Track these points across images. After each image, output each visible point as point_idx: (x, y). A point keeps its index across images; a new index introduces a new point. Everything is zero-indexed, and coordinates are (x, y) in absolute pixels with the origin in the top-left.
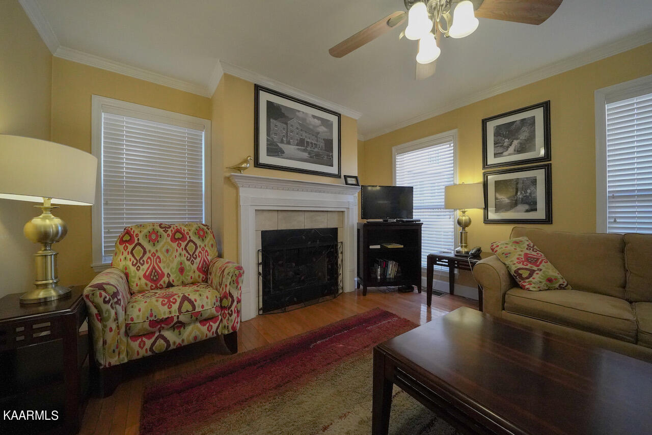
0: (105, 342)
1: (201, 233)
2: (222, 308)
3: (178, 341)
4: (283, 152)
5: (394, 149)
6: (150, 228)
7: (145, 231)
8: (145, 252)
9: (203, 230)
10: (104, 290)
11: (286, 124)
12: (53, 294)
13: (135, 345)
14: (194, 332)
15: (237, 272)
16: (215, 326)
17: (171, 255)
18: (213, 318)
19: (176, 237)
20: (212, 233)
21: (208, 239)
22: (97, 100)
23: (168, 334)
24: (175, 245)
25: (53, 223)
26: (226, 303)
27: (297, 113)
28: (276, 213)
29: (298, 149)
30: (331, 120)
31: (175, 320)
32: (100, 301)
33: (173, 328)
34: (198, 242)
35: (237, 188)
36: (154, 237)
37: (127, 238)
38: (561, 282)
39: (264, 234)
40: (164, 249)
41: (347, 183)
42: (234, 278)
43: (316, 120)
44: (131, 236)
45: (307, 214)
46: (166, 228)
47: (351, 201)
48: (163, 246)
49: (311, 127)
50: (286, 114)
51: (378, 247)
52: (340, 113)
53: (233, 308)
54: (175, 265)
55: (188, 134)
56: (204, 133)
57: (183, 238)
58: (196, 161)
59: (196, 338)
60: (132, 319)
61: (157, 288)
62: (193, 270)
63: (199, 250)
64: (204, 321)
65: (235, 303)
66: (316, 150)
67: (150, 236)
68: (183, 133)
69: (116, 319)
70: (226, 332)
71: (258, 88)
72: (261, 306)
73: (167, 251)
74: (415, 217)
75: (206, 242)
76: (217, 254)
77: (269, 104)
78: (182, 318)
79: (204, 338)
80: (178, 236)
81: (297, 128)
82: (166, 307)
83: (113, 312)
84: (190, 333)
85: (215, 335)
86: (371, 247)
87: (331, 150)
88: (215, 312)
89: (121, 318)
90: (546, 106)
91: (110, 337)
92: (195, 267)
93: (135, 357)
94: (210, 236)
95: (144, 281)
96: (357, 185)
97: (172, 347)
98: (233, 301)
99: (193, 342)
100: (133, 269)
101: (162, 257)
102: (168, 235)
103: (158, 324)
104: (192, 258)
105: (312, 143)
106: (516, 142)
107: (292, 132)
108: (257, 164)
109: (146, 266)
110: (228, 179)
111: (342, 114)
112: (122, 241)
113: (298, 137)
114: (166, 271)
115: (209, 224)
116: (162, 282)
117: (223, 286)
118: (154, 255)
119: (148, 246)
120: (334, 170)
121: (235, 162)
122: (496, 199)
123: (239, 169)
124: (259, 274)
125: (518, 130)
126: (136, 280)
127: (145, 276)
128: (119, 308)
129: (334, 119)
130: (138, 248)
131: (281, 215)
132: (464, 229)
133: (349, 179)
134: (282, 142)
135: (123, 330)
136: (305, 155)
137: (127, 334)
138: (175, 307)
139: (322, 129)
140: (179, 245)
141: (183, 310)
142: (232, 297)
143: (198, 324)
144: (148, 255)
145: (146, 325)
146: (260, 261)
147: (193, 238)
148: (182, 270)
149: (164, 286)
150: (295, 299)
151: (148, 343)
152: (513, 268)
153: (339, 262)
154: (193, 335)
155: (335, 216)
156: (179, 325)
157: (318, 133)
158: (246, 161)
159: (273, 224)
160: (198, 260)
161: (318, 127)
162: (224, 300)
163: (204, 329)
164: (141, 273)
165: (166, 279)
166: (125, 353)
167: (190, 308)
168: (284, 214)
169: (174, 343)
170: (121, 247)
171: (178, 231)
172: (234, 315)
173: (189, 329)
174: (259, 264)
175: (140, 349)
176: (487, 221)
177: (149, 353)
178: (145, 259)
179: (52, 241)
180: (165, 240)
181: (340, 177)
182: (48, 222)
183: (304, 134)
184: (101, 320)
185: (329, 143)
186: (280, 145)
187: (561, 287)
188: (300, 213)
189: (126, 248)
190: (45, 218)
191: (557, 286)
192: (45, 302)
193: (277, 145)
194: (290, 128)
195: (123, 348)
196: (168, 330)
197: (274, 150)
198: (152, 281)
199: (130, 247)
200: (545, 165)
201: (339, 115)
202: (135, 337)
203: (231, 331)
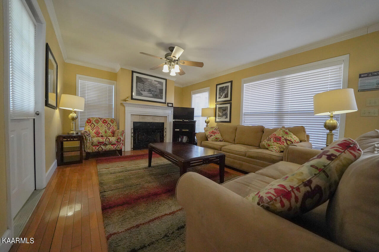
0: (87, 146)
1: (112, 121)
2: (118, 142)
3: (105, 149)
4: (142, 94)
5: (192, 92)
6: (96, 119)
7: (94, 120)
8: (94, 126)
9: (113, 120)
10: (87, 133)
11: (144, 84)
12: (75, 132)
13: (94, 148)
14: (109, 147)
15: (122, 132)
16: (115, 147)
17: (103, 127)
18: (115, 144)
19: (104, 122)
20: (116, 121)
21: (114, 123)
22: (78, 76)
23: (102, 147)
24: (104, 124)
25: (74, 115)
26: (119, 141)
27: (148, 80)
28: (139, 116)
29: (148, 93)
30: (163, 82)
31: (104, 143)
32: (86, 135)
33: (104, 145)
34: (111, 124)
35: (125, 107)
36: (97, 121)
37: (89, 121)
38: (220, 139)
39: (135, 123)
40: (100, 126)
41: (168, 106)
42: (122, 134)
43: (156, 82)
44: (90, 121)
45: (151, 117)
46: (101, 119)
47: (170, 113)
48: (100, 125)
49: (154, 85)
50: (144, 80)
51: (178, 130)
52: (166, 78)
53: (121, 142)
54: (104, 130)
55: (108, 86)
56: (114, 86)
57: (106, 123)
58: (111, 96)
59: (110, 149)
60: (93, 141)
61: (98, 137)
62: (109, 132)
63: (111, 126)
64: (112, 145)
65: (122, 141)
66: (156, 93)
67: (96, 121)
68: (106, 86)
69: (90, 140)
70: (119, 149)
71: (133, 72)
72: (132, 147)
73: (101, 126)
74: (194, 120)
75: (114, 124)
76: (117, 128)
77: (137, 77)
78: (106, 142)
79: (112, 150)
80: (105, 122)
81: (148, 85)
82: (102, 139)
83: (89, 138)
84: (108, 148)
85: (115, 149)
86: (176, 130)
87: (162, 93)
88: (115, 143)
89: (91, 140)
90: (231, 82)
91: (88, 144)
92: (110, 131)
93: (94, 151)
94: (115, 123)
95: (94, 134)
96: (172, 106)
97: (103, 150)
98: (121, 140)
99: (109, 150)
100: (91, 131)
101: (99, 127)
102: (102, 121)
103: (100, 143)
104: (109, 129)
105: (154, 91)
106: (224, 94)
107: (146, 87)
108: (132, 99)
109: (95, 130)
110: (122, 104)
111: (167, 79)
112: (87, 122)
113: (148, 89)
114: (101, 132)
115: (115, 119)
116: (99, 135)
117: (118, 136)
118: (97, 127)
119: (95, 124)
120: (163, 101)
121: (124, 98)
122: (218, 113)
123: (125, 100)
124: (132, 136)
125: (225, 89)
126: (92, 134)
127: (95, 133)
128: (90, 138)
129: (164, 81)
130: (92, 124)
131: (141, 117)
132: (207, 124)
133: (169, 104)
134: (142, 91)
135: (91, 143)
136: (151, 95)
137: (92, 145)
138: (104, 140)
139: (159, 85)
140: (105, 125)
141: (107, 140)
142: (121, 139)
143: (111, 145)
144: (95, 127)
145: (97, 143)
146: (133, 132)
147: (109, 123)
148: (106, 132)
149: (100, 136)
150: (145, 146)
151: (97, 148)
152: (207, 135)
153: (164, 135)
154: (109, 148)
155: (163, 118)
156: (105, 145)
157: (156, 87)
158: (128, 98)
159: (137, 120)
160: (111, 129)
161: (157, 84)
162: (118, 140)
163: (112, 147)
164: (93, 132)
165: (101, 134)
166: (91, 150)
167: (108, 140)
168: (142, 116)
169: (104, 149)
170: (88, 124)
171: (105, 120)
172: (121, 145)
173: (108, 146)
174: (132, 133)
175: (95, 149)
176: (216, 122)
177: (97, 151)
178: (95, 128)
179: (74, 119)
180: (101, 122)
181: (166, 103)
182: (73, 115)
183: (151, 87)
184: (86, 140)
185: (161, 91)
186: (141, 92)
187: (220, 141)
188: (149, 116)
189: (89, 124)
190: (73, 114)
191: (219, 140)
192: (73, 134)
193: (140, 92)
194: (145, 85)
195: (91, 148)
196: (102, 145)
197: (139, 94)
198: (97, 134)
199: (90, 124)
200: (230, 103)
201: (166, 80)
202: (94, 146)
203: (120, 149)
